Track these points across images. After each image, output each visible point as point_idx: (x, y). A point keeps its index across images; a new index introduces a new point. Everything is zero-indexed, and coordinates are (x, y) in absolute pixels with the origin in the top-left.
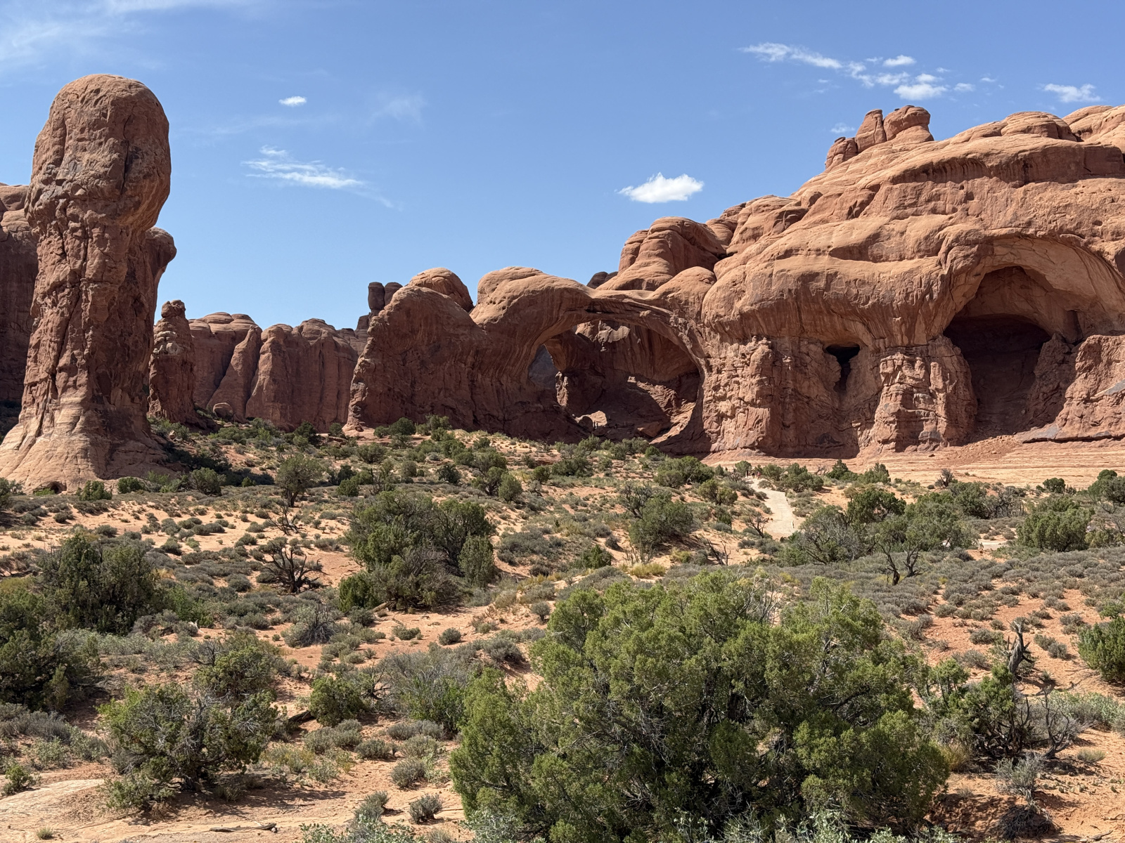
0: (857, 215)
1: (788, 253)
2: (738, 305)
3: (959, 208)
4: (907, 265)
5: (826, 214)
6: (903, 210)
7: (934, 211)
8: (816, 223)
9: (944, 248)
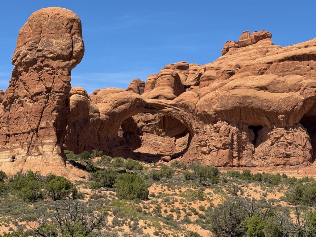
0: (262, 73)
1: (235, 88)
2: (214, 107)
3: (308, 73)
7: (297, 74)
9: (302, 89)
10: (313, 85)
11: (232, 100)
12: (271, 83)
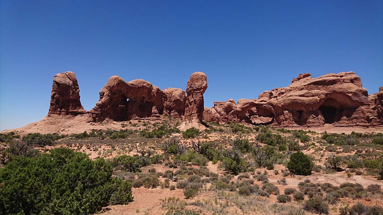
0: (302, 90)
1: (290, 96)
2: (282, 104)
3: (321, 88)
4: (312, 98)
5: (297, 90)
6: (311, 89)
7: (316, 89)
8: (295, 91)
9: (319, 95)
10: (323, 93)
11: (289, 101)
12: (306, 93)
